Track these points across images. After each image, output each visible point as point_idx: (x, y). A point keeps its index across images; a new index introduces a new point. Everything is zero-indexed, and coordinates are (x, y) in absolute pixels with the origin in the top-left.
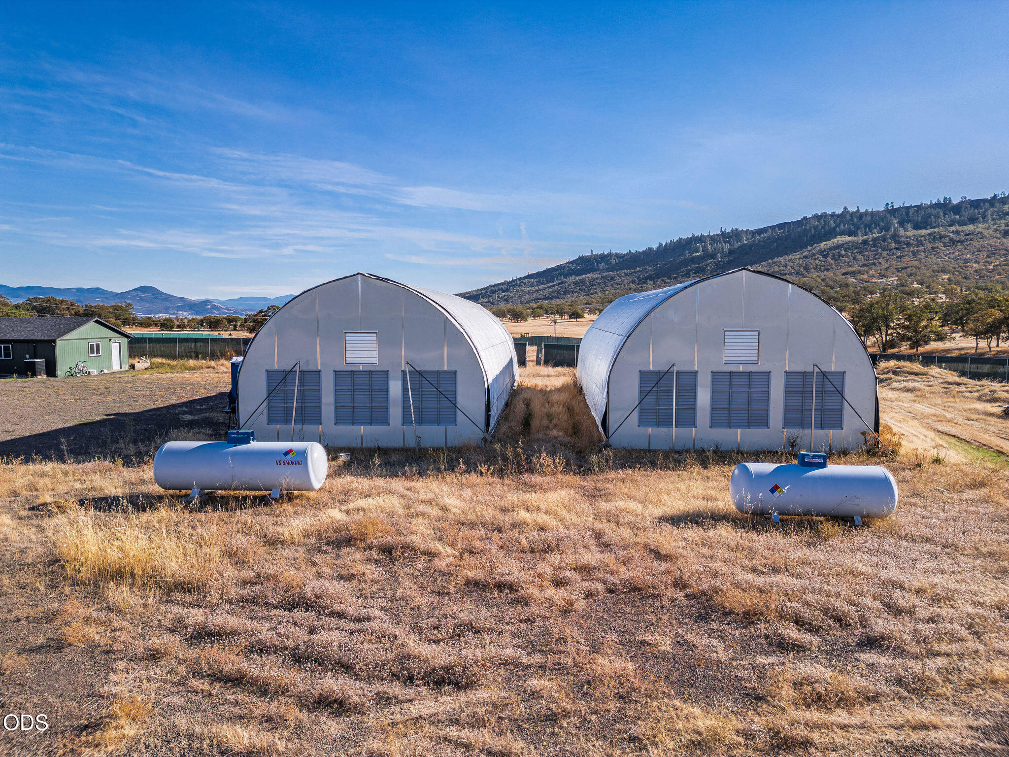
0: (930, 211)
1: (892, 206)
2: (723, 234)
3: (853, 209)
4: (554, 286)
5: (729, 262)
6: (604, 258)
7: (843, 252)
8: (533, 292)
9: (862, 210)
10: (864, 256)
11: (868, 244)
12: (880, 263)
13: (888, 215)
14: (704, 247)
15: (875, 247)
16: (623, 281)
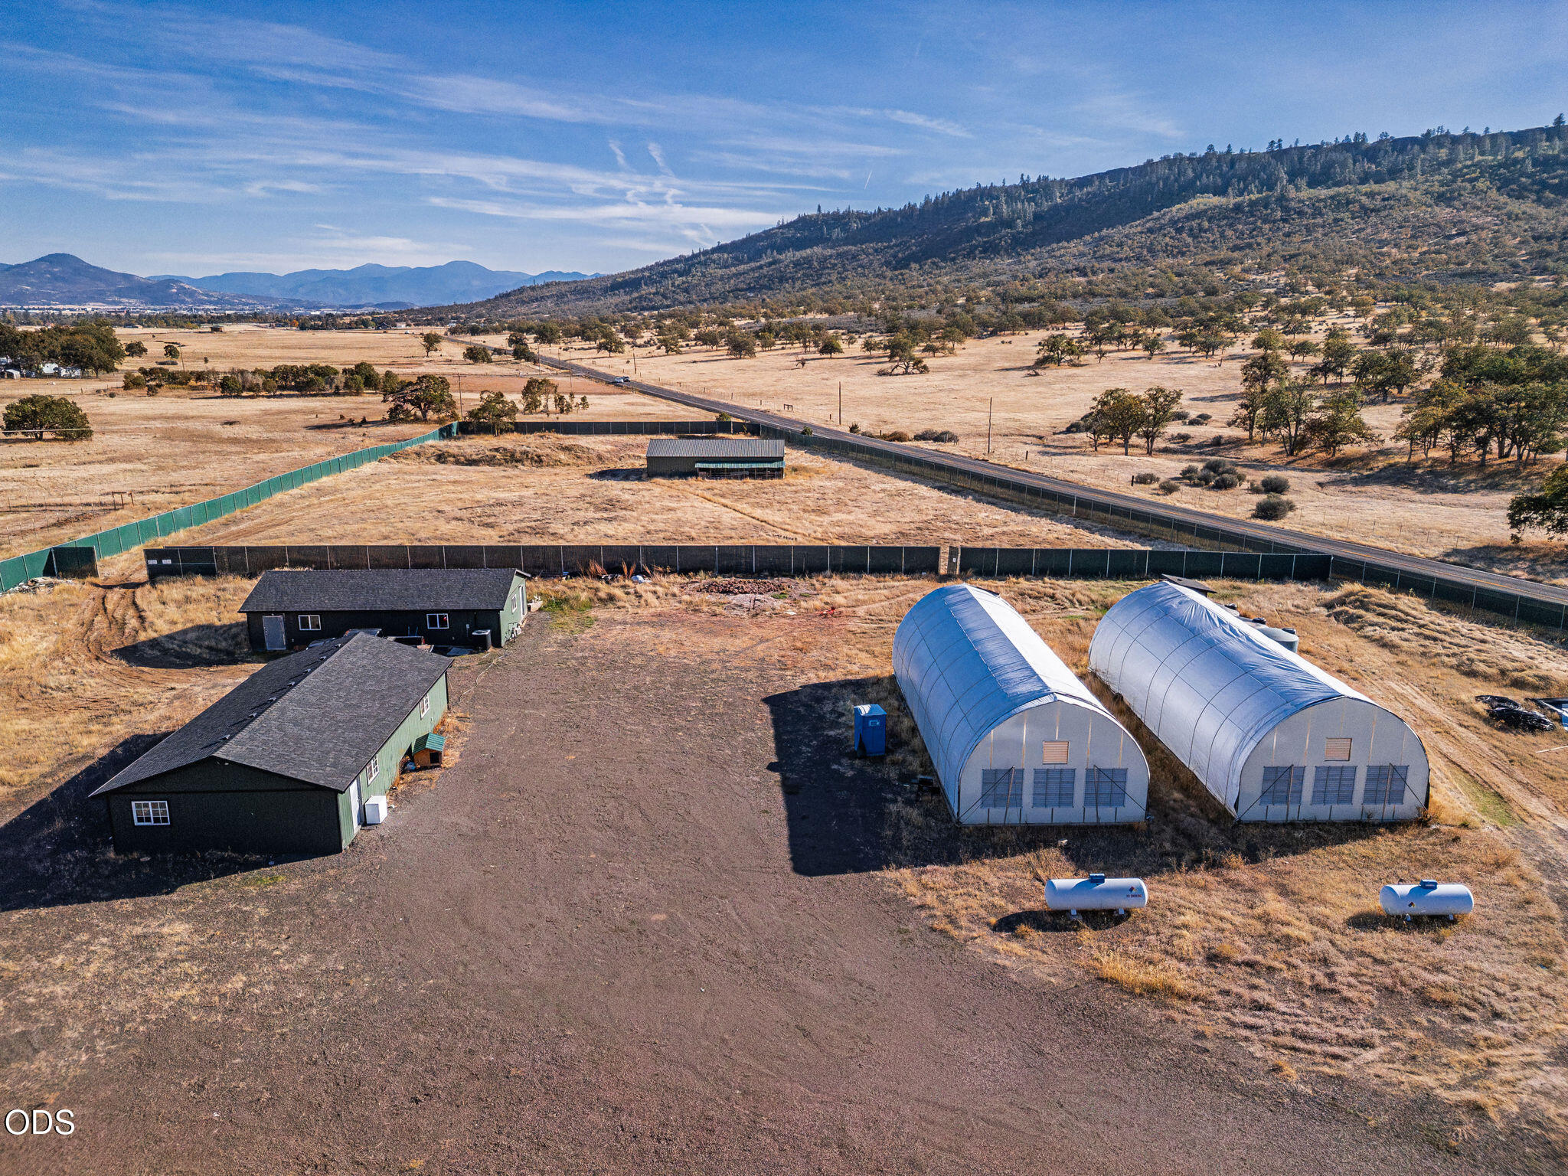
0: (1334, 156)
1: (1280, 146)
2: (1025, 185)
3: (1221, 149)
4: (761, 267)
5: (1034, 234)
6: (838, 220)
7: (1206, 225)
8: (730, 278)
9: (1235, 151)
10: (1235, 231)
11: (1243, 212)
12: (1259, 244)
13: (1273, 162)
14: (996, 207)
15: (1253, 216)
16: (871, 262)
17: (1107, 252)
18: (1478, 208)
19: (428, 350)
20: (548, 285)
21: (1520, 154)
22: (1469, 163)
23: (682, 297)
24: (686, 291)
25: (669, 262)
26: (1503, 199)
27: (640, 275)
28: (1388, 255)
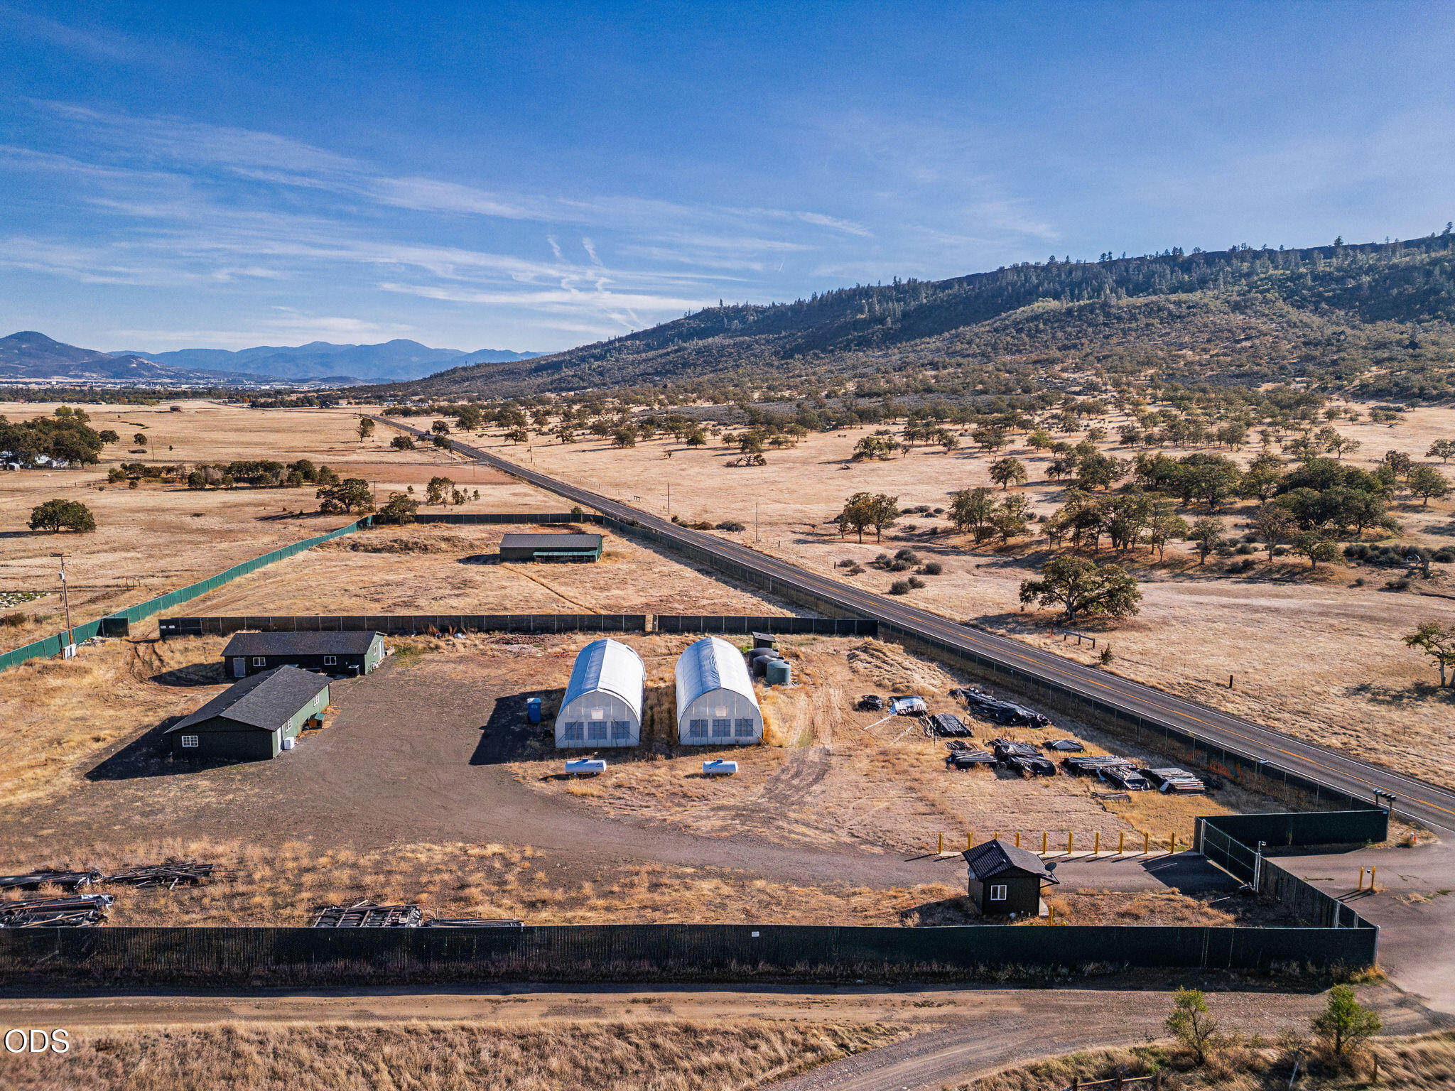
0: (1154, 267)
1: (1110, 257)
2: (897, 286)
3: (1061, 259)
4: (668, 354)
5: (901, 329)
6: (738, 313)
8: (639, 363)
9: (1073, 261)
10: (1065, 332)
11: (1072, 316)
12: (1081, 345)
13: (1104, 271)
14: (871, 306)
15: (1080, 319)
16: (762, 352)
17: (958, 349)
18: (1264, 315)
19: (362, 436)
20: (479, 365)
21: (1303, 270)
22: (1263, 276)
23: (597, 380)
24: (601, 374)
25: (588, 347)
26: (1287, 308)
27: (561, 358)
28: (1184, 357)
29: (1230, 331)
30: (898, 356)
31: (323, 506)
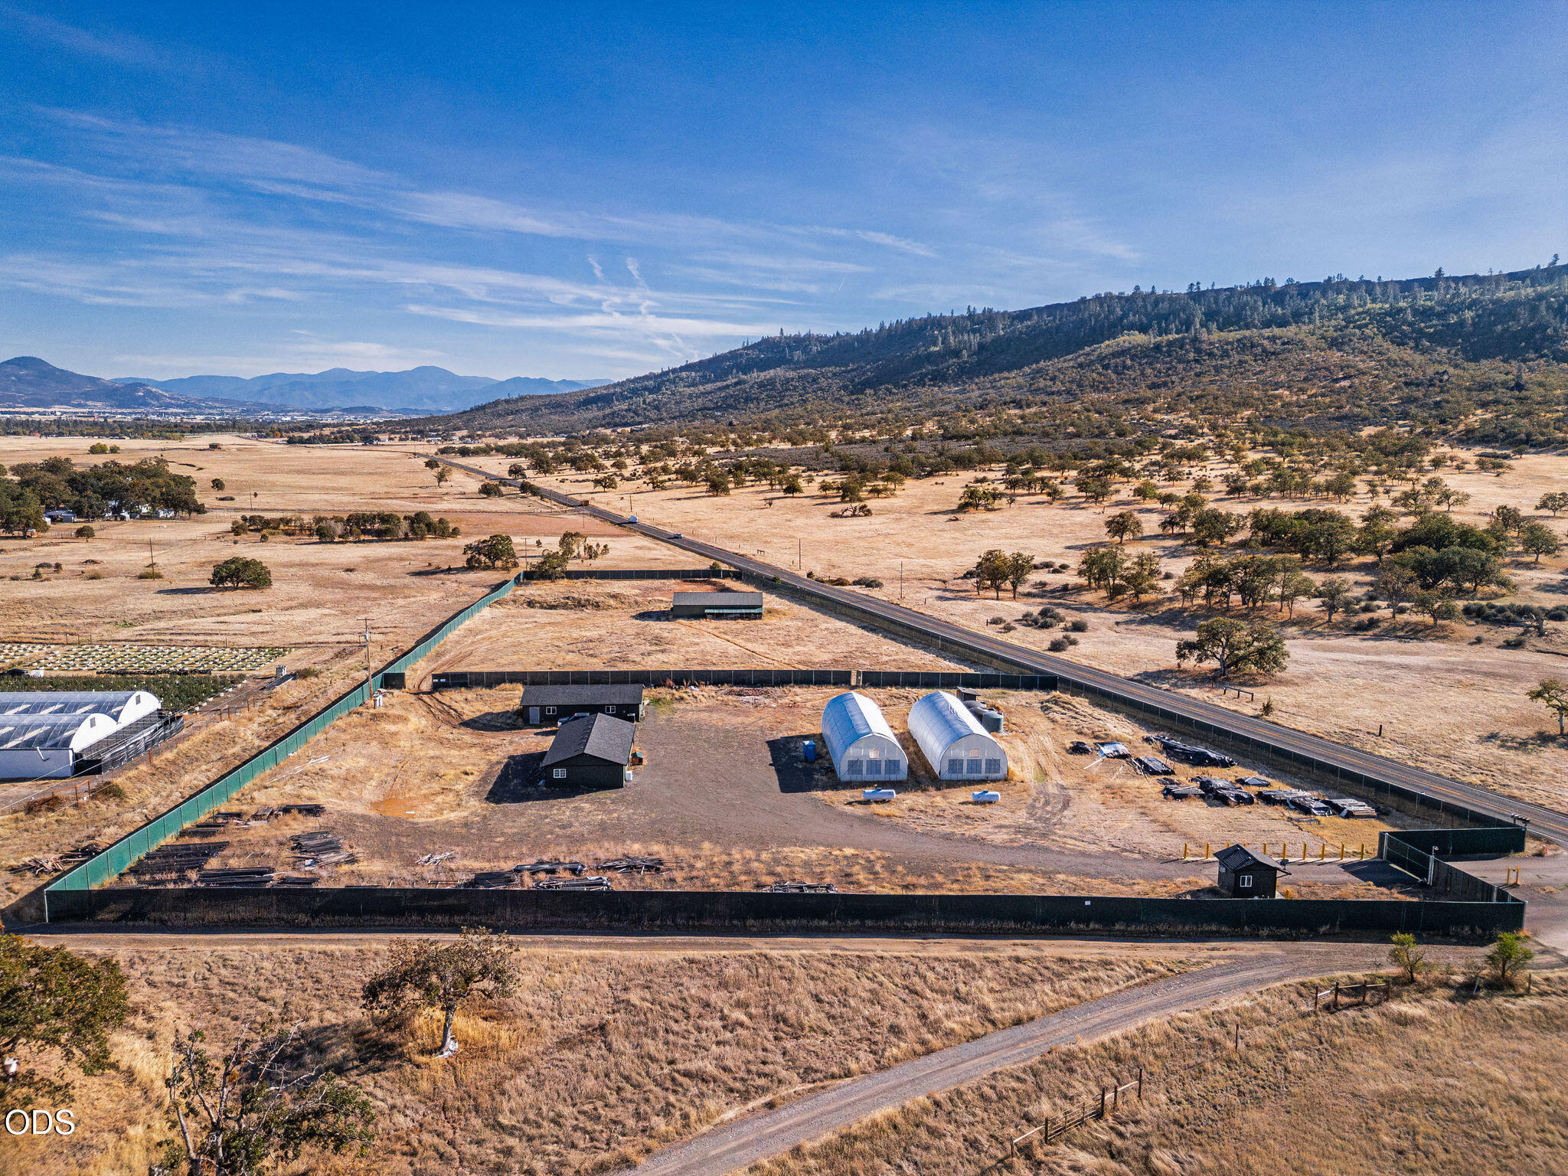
0: (1245, 299)
1: (1198, 288)
2: (971, 316)
3: (1146, 289)
4: (727, 387)
5: (978, 364)
6: (800, 343)
7: (1129, 362)
8: (698, 397)
9: (1159, 291)
10: (1154, 369)
11: (1161, 351)
12: (1172, 383)
13: (1192, 303)
14: (945, 338)
15: (1169, 355)
16: (830, 386)
17: (1041, 385)
18: (1362, 352)
20: (522, 398)
21: (1402, 304)
22: (1360, 310)
23: (653, 414)
24: (657, 408)
25: (640, 378)
26: (1387, 345)
27: (611, 391)
28: (1280, 397)
29: (1327, 369)
30: (977, 393)
31: (469, 561)
